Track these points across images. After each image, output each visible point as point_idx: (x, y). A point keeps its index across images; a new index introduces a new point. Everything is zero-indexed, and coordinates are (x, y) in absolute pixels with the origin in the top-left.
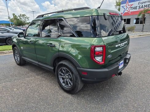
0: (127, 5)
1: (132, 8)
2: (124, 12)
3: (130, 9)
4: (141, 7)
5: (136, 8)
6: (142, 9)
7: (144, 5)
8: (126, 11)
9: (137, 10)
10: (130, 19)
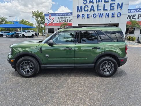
0: (50, 18)
1: (54, 21)
2: (48, 23)
3: (53, 21)
4: (60, 21)
5: (57, 21)
6: (61, 22)
7: (62, 19)
8: (50, 23)
9: (58, 23)
10: (54, 29)
